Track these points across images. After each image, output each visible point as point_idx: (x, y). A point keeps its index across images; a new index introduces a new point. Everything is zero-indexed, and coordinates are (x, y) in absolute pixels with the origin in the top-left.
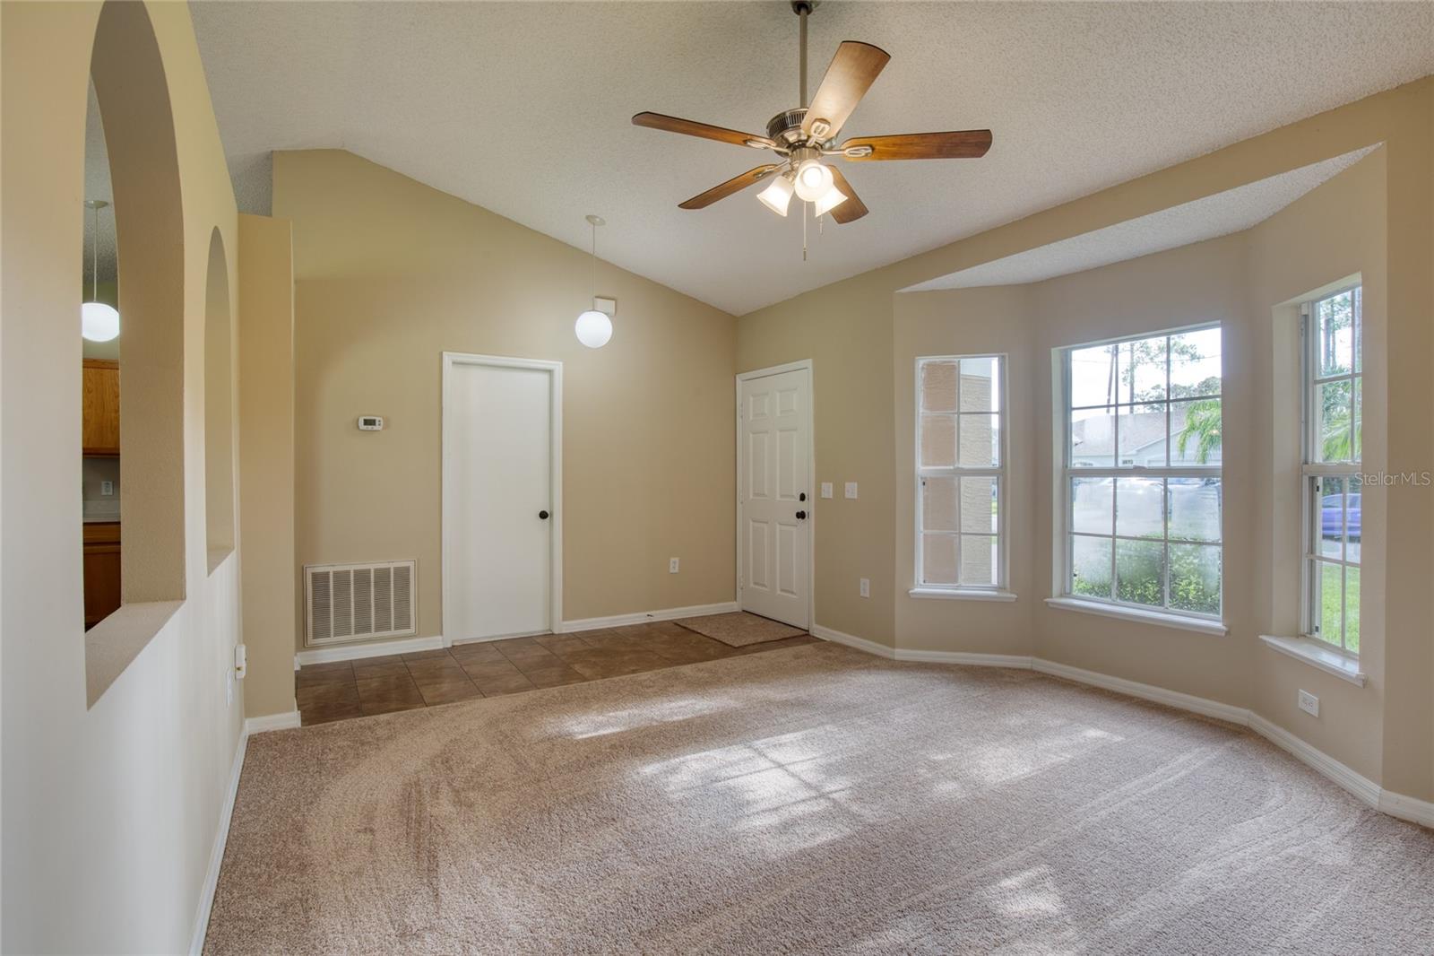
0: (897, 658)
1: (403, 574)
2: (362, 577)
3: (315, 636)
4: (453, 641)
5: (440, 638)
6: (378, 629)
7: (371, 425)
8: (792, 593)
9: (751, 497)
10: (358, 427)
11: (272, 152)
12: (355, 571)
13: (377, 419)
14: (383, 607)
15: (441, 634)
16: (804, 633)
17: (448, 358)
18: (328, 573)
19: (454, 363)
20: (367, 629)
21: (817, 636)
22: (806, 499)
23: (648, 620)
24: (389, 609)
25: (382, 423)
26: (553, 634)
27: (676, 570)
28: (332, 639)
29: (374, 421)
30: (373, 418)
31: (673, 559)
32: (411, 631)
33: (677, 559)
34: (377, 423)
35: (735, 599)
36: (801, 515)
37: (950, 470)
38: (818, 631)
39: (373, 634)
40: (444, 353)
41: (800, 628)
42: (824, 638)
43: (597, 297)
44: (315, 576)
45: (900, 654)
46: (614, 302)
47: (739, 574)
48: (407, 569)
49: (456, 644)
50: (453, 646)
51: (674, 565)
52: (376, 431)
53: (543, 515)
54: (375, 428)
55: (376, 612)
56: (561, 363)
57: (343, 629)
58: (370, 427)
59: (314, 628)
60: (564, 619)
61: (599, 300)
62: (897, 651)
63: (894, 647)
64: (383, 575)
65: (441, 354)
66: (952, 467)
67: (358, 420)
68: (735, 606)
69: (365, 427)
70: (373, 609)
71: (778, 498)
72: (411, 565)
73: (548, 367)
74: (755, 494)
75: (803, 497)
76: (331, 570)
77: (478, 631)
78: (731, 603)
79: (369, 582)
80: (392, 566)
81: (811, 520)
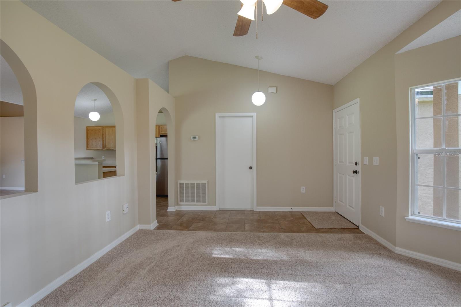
0: (396, 252)
1: (204, 185)
2: (193, 185)
3: (180, 202)
4: (220, 208)
5: (215, 207)
6: (197, 201)
7: (194, 138)
8: (353, 208)
9: (338, 163)
10: (191, 139)
11: (169, 61)
12: (196, 183)
13: (196, 136)
14: (198, 195)
15: (216, 206)
16: (356, 227)
17: (217, 115)
18: (184, 183)
19: (219, 117)
20: (194, 201)
21: (361, 230)
22: (358, 165)
23: (291, 210)
24: (200, 196)
25: (197, 138)
26: (253, 211)
27: (304, 192)
28: (185, 203)
29: (195, 137)
30: (195, 136)
31: (302, 187)
32: (206, 203)
33: (304, 187)
34: (196, 138)
35: (333, 206)
36: (355, 172)
37: (438, 150)
38: (362, 228)
39: (195, 203)
40: (216, 114)
41: (355, 225)
42: (364, 232)
43: (269, 87)
44: (180, 184)
45: (399, 250)
46: (275, 88)
47: (335, 195)
48: (205, 184)
49: (220, 209)
50: (219, 210)
51: (303, 190)
52: (196, 140)
53: (251, 168)
54: (196, 139)
55: (197, 196)
56: (255, 113)
57: (187, 201)
58: (194, 139)
59: (180, 199)
60: (257, 206)
61: (269, 88)
62: (397, 248)
63: (396, 247)
64: (198, 185)
65: (215, 114)
66: (438, 149)
67: (191, 137)
68: (332, 209)
69: (193, 139)
70: (196, 196)
71: (348, 164)
72: (206, 182)
73: (252, 115)
74: (340, 162)
75: (356, 164)
76: (184, 182)
77: (228, 206)
78: (330, 208)
79: (194, 187)
80: (201, 182)
81: (360, 174)
